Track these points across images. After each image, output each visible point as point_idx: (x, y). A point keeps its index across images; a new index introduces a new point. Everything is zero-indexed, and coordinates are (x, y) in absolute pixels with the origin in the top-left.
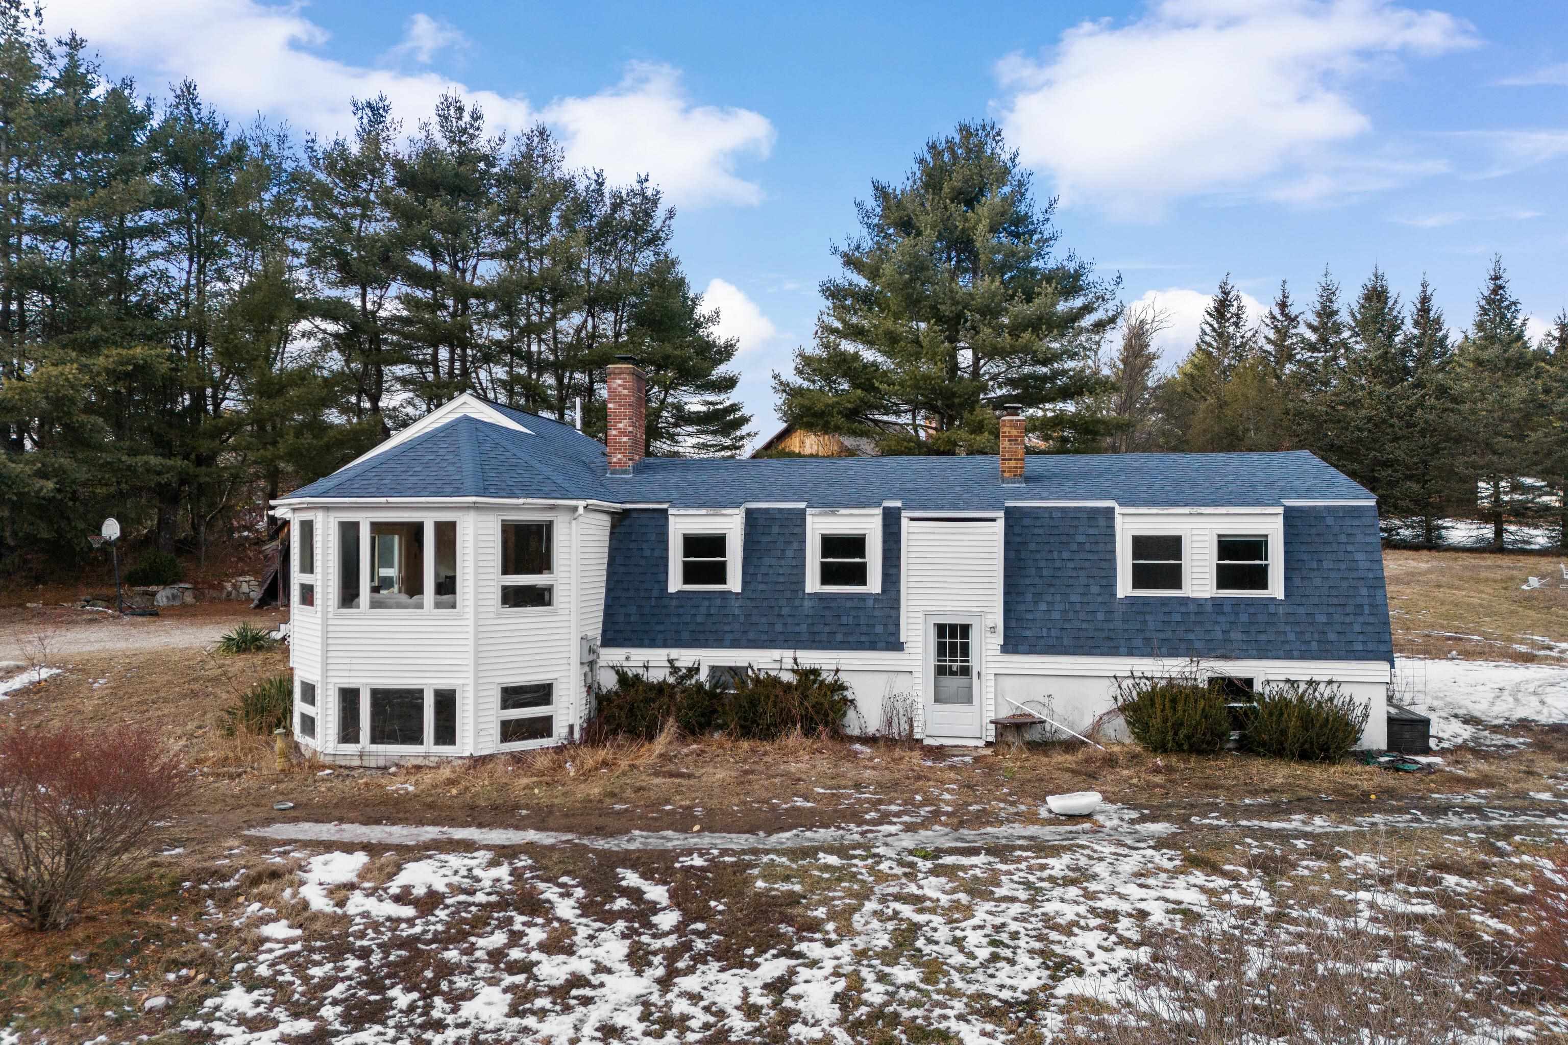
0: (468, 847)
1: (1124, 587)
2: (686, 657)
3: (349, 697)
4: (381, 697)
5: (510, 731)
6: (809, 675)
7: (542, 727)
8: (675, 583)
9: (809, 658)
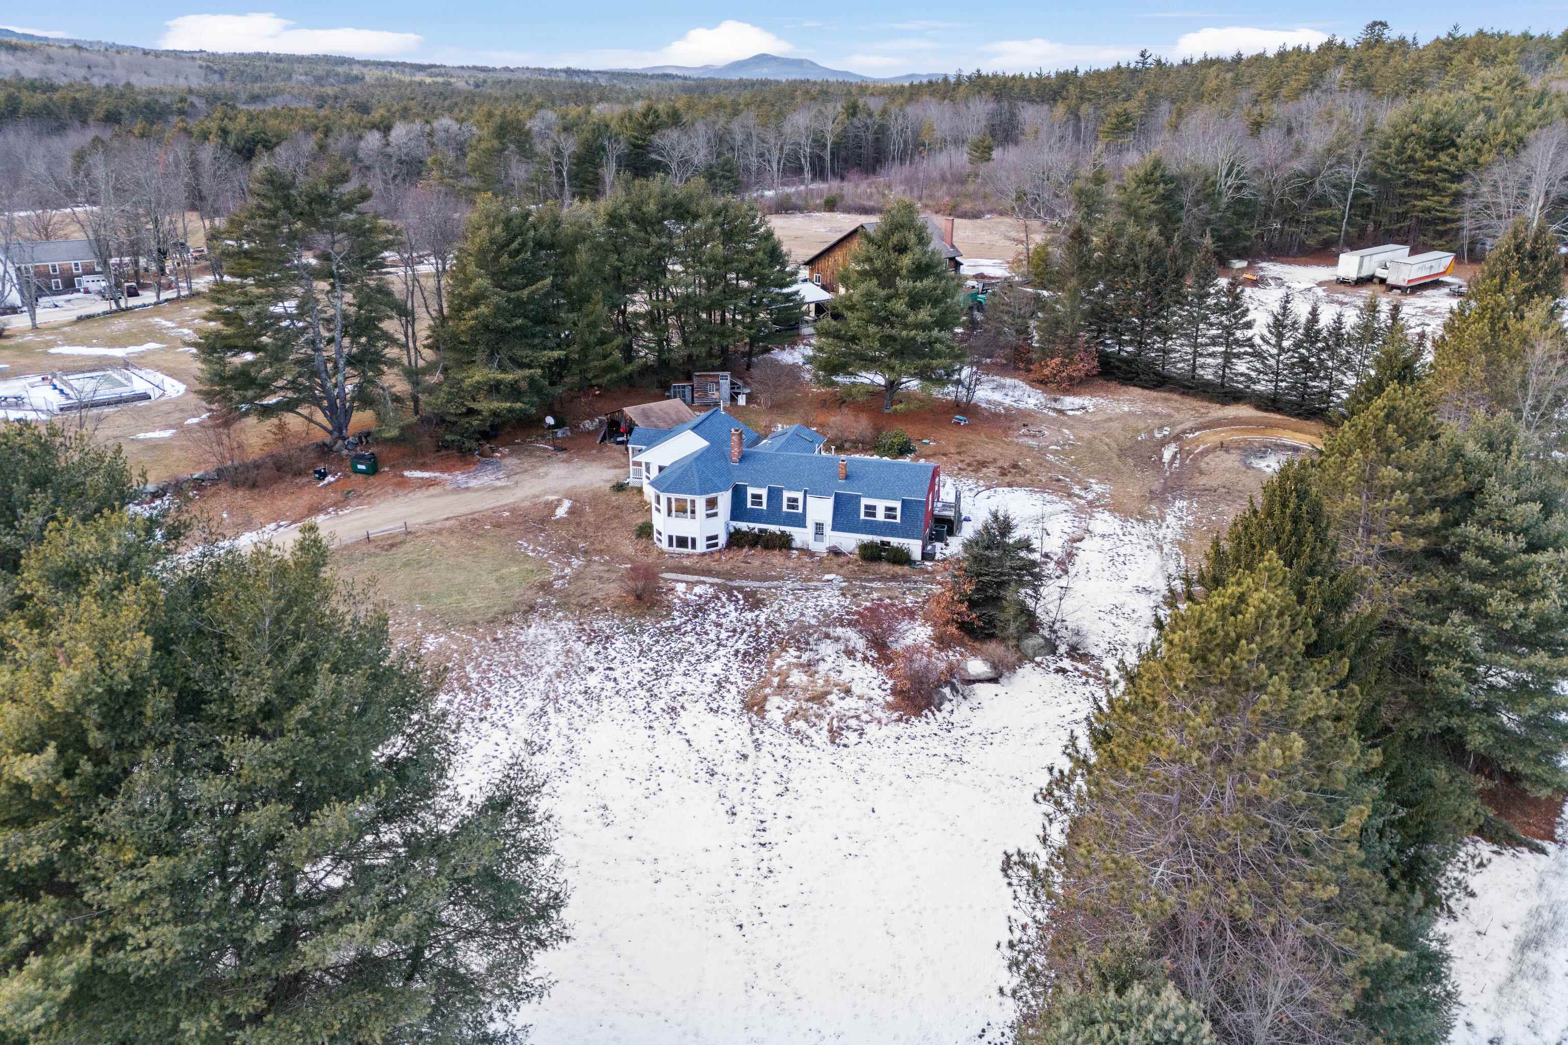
0: (704, 583)
1: (862, 516)
2: (752, 525)
3: (671, 538)
4: (678, 538)
5: (709, 546)
6: (783, 532)
7: (716, 545)
8: (749, 505)
9: (783, 528)
